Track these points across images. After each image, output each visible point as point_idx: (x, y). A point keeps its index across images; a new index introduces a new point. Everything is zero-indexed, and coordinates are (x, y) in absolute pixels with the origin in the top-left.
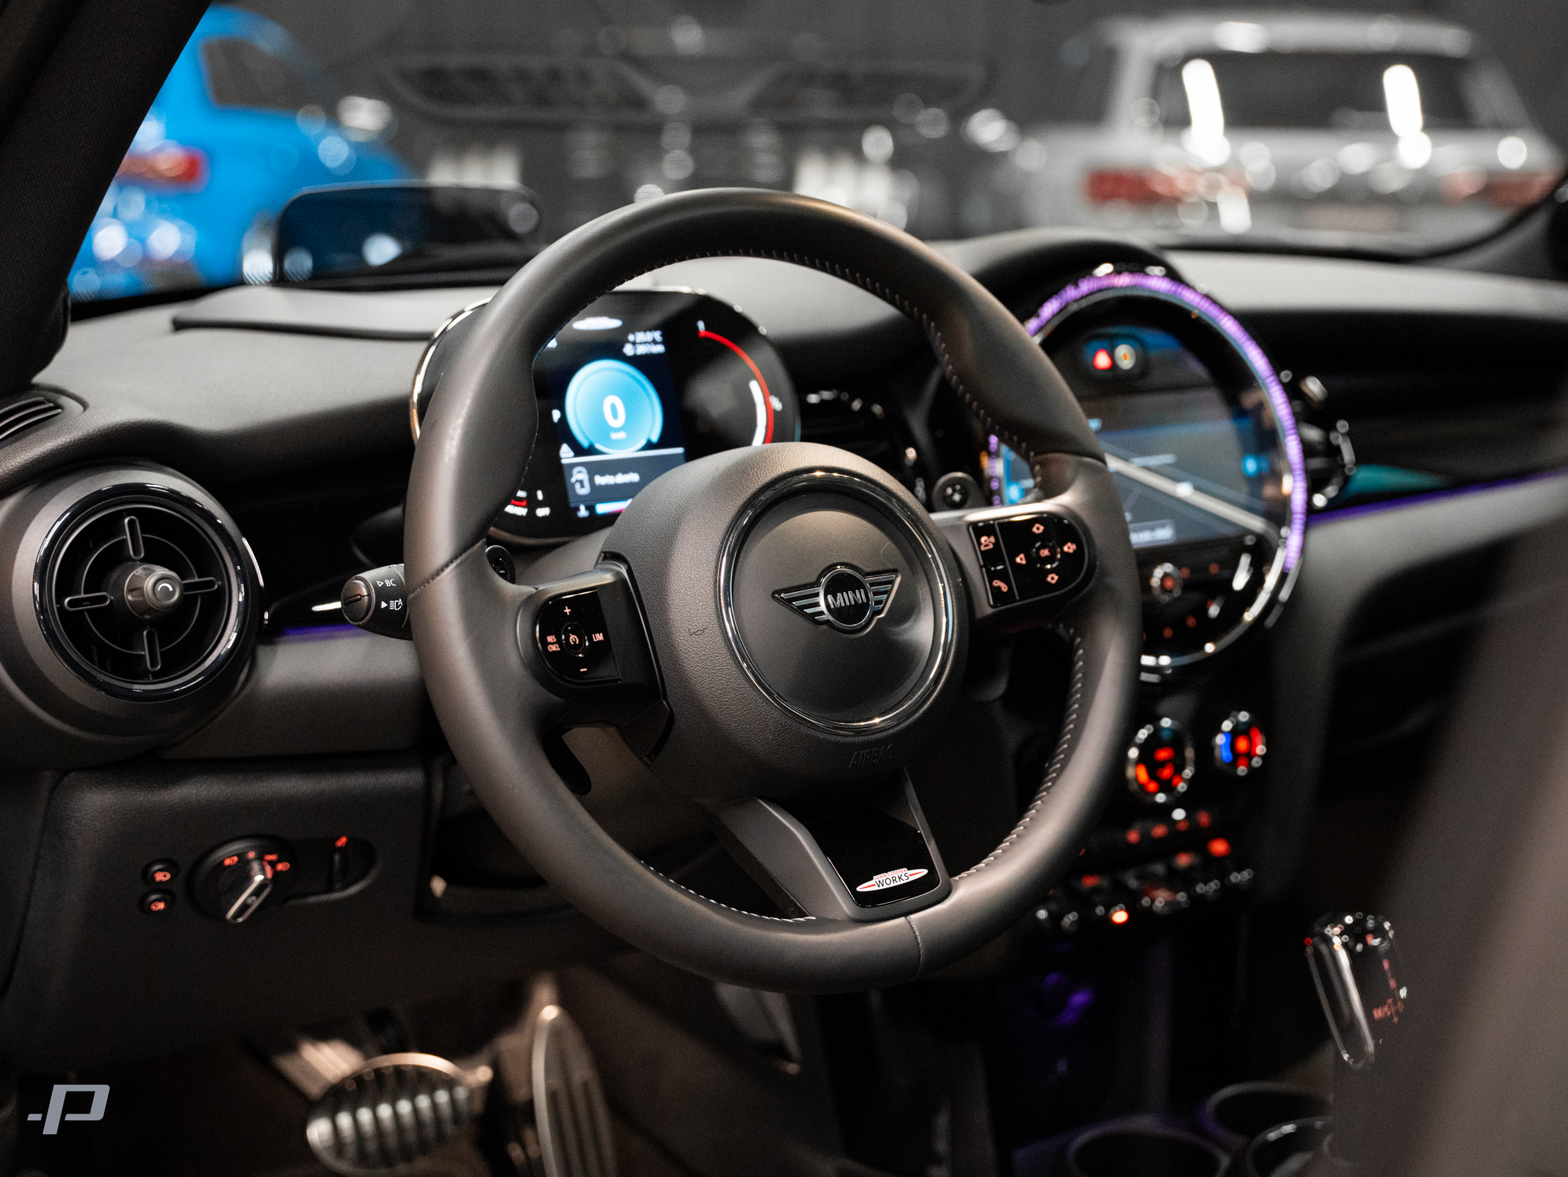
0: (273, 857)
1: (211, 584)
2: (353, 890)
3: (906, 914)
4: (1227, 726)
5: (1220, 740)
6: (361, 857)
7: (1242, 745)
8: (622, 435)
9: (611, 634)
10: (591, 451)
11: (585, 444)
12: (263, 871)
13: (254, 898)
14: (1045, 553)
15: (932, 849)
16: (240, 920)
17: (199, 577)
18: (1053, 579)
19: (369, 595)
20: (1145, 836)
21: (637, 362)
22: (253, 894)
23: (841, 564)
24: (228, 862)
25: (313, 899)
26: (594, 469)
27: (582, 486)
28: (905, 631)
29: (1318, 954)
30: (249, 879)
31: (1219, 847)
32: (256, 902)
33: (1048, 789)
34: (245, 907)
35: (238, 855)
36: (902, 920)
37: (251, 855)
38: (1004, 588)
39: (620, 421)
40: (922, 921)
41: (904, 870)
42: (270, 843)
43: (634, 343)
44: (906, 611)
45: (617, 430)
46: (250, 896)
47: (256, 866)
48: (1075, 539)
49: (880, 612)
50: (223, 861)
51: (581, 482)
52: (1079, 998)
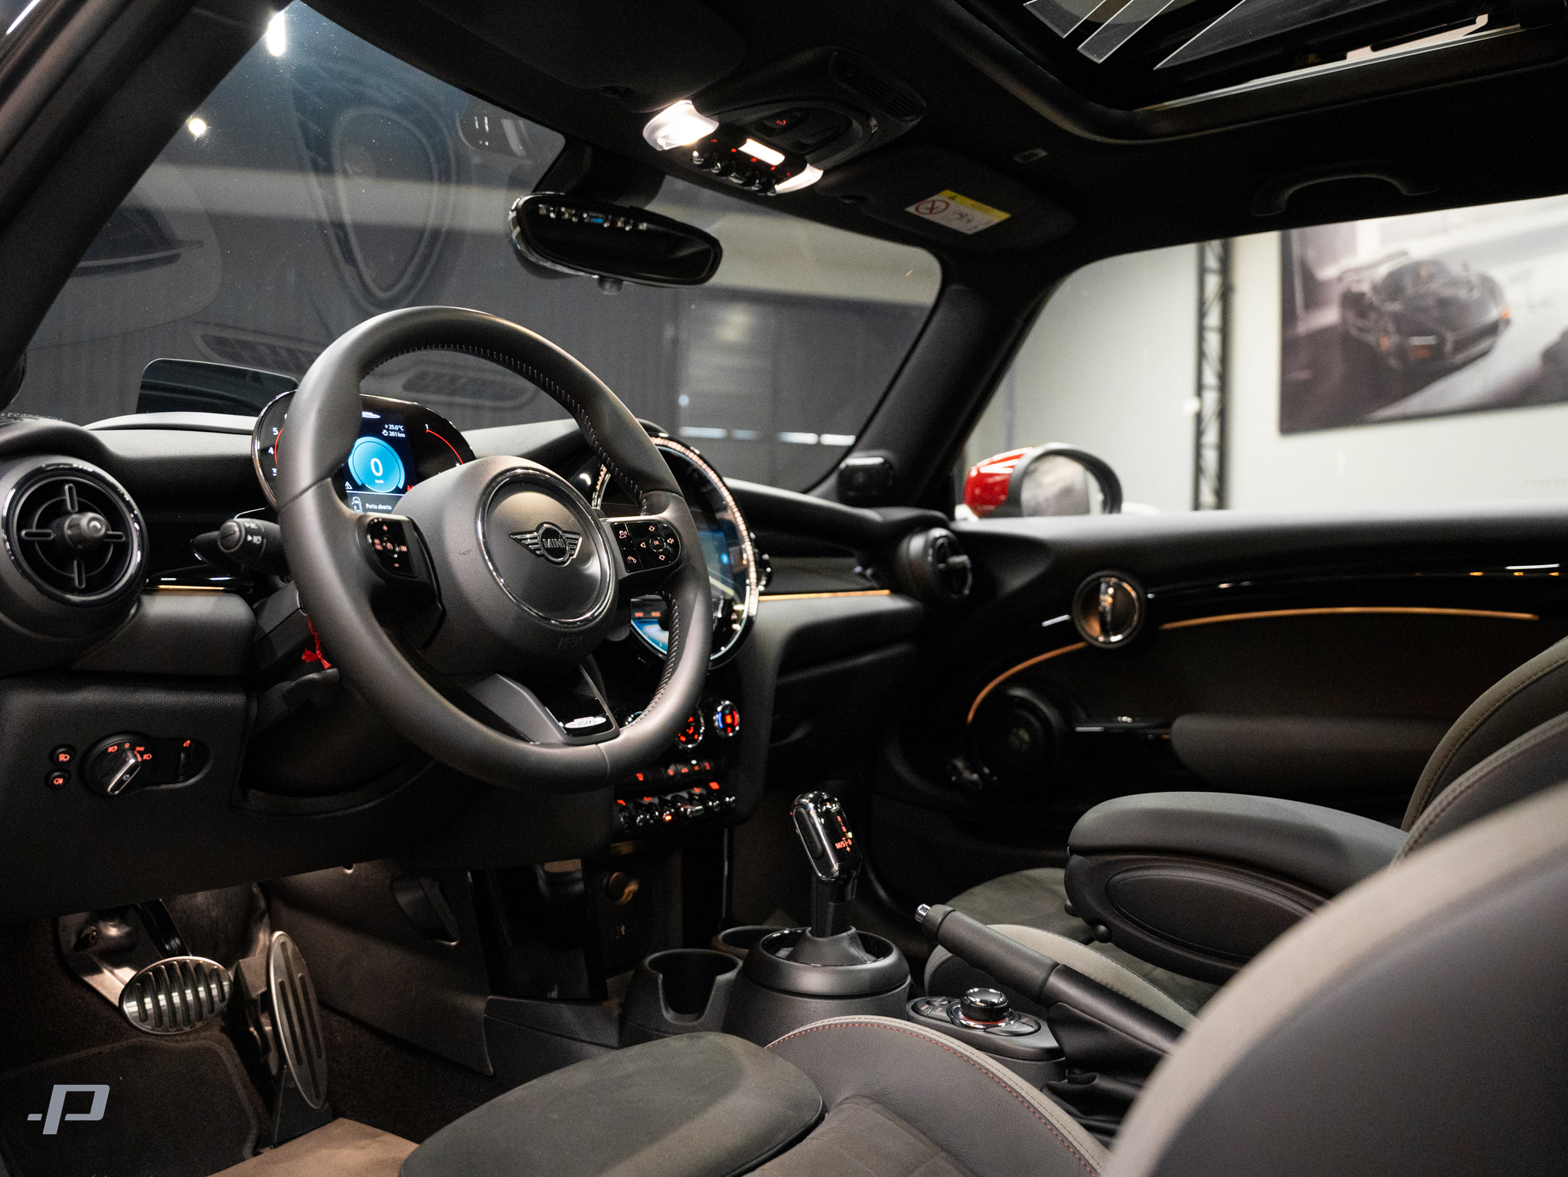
0: (142, 749)
1: (120, 537)
2: (192, 781)
3: (597, 743)
4: (719, 709)
5: (717, 717)
6: (198, 757)
7: (729, 720)
8: (381, 482)
9: (410, 546)
10: (363, 488)
11: (360, 484)
12: (135, 757)
13: (128, 776)
14: (656, 543)
15: (606, 708)
16: (117, 792)
17: (113, 531)
18: (662, 558)
19: (240, 531)
20: (677, 773)
21: (388, 440)
22: (127, 772)
23: (549, 523)
24: (110, 750)
25: (164, 787)
26: (365, 500)
27: (358, 508)
28: (587, 569)
29: (799, 815)
30: (125, 762)
31: (714, 785)
32: (128, 778)
33: (666, 683)
34: (121, 781)
35: (117, 745)
36: (594, 746)
37: (127, 746)
38: (635, 561)
39: (380, 474)
40: (607, 749)
41: (592, 718)
42: (139, 738)
43: (388, 430)
44: (585, 557)
45: (379, 478)
46: (124, 774)
47: (130, 754)
48: (674, 537)
49: (572, 555)
50: (107, 749)
51: (357, 505)
52: (632, 887)
